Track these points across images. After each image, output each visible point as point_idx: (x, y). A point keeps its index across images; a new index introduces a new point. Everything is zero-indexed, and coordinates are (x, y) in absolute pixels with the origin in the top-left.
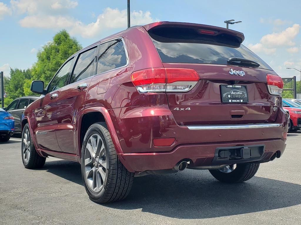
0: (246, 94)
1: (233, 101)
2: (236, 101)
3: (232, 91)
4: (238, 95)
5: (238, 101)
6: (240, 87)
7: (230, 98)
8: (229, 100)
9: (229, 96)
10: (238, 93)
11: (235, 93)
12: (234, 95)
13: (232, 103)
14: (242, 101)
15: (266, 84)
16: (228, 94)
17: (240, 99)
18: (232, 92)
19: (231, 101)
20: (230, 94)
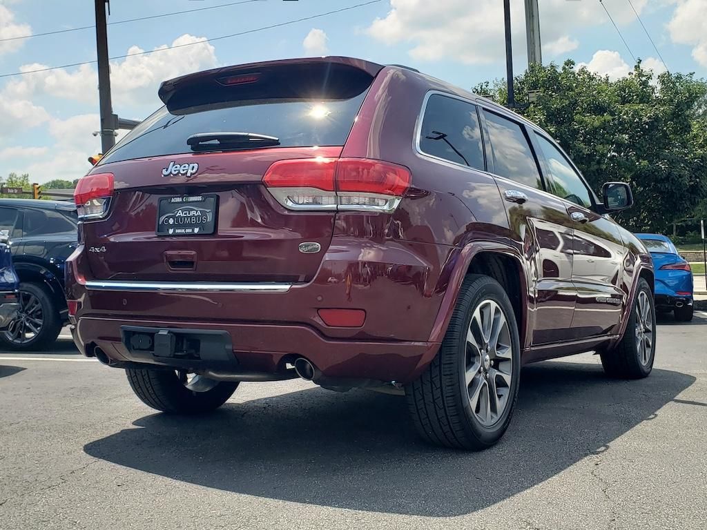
0: (210, 214)
1: (178, 231)
2: (183, 231)
3: (178, 210)
4: (190, 217)
5: (189, 231)
6: (200, 198)
7: (173, 226)
8: (170, 230)
9: (171, 221)
10: (192, 213)
11: (186, 214)
12: (181, 218)
13: (174, 235)
14: (196, 230)
16: (169, 217)
17: (192, 226)
18: (180, 211)
19: (174, 231)
20: (173, 217)
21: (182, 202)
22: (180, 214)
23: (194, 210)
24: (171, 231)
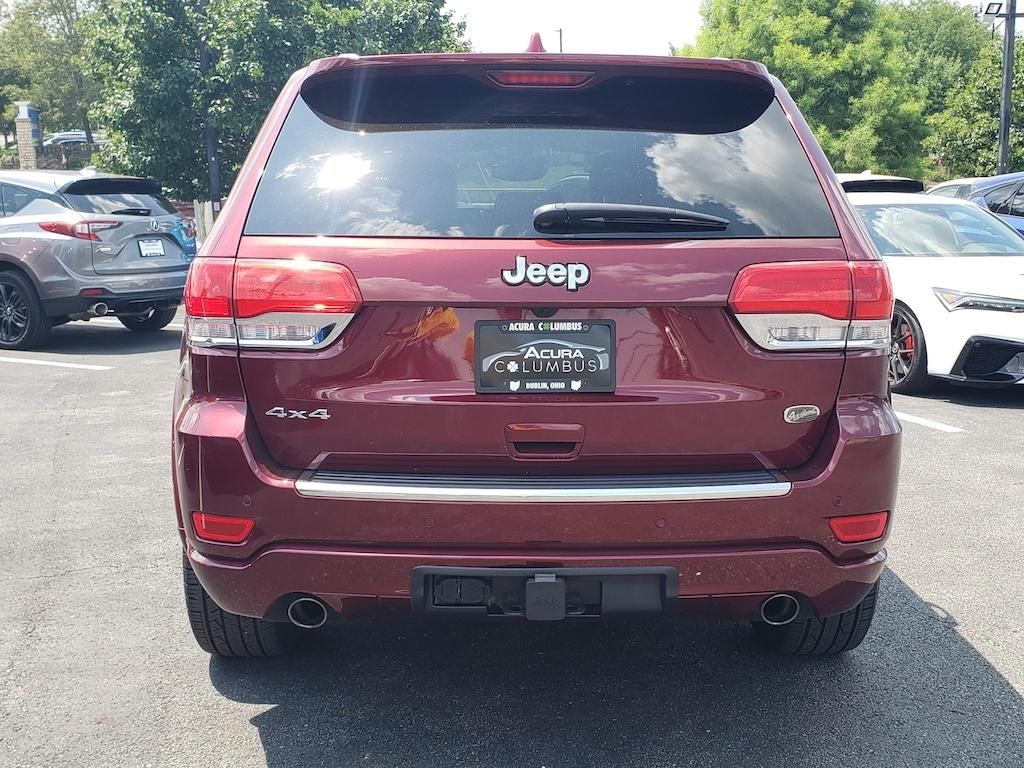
0: (606, 355)
1: (532, 386)
2: (544, 386)
3: (528, 347)
4: (560, 360)
5: (556, 385)
6: (577, 326)
10: (561, 353)
11: (545, 354)
12: (538, 361)
13: (522, 394)
14: (576, 385)
15: (729, 310)
16: (508, 360)
17: (567, 377)
18: (532, 349)
19: (523, 385)
20: (519, 360)
21: (536, 333)
22: (531, 353)
23: (567, 348)
24: (514, 386)
